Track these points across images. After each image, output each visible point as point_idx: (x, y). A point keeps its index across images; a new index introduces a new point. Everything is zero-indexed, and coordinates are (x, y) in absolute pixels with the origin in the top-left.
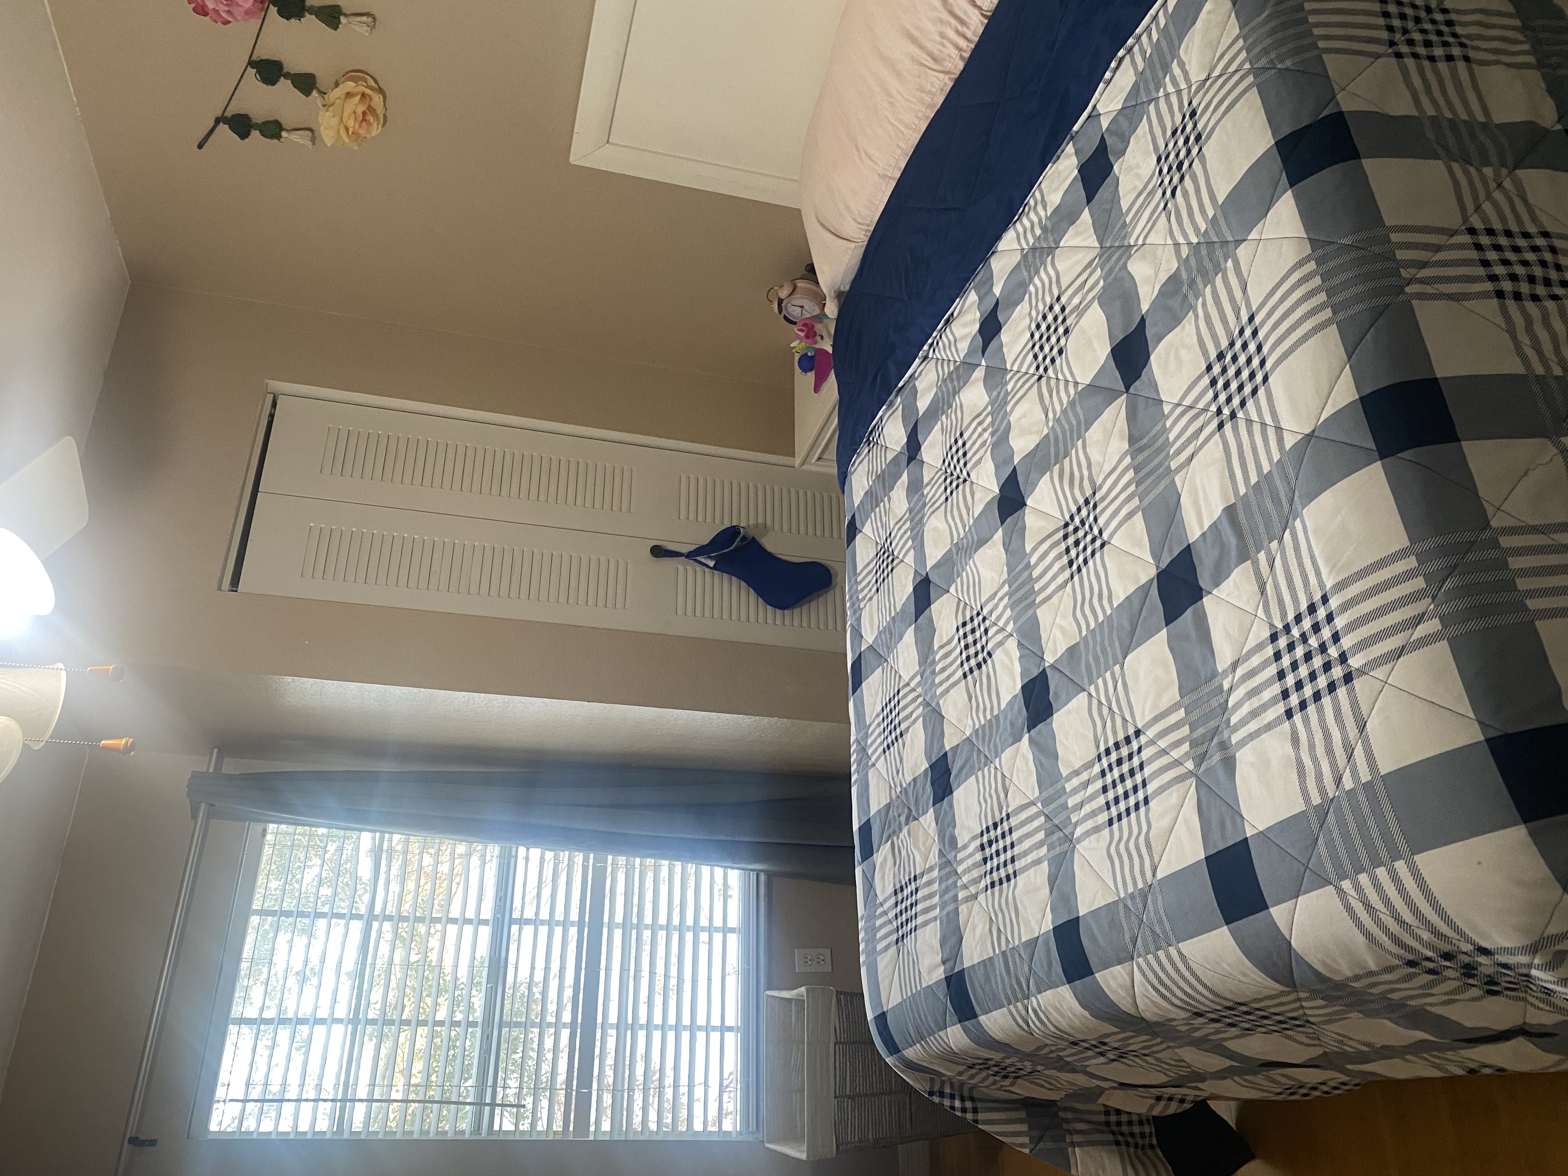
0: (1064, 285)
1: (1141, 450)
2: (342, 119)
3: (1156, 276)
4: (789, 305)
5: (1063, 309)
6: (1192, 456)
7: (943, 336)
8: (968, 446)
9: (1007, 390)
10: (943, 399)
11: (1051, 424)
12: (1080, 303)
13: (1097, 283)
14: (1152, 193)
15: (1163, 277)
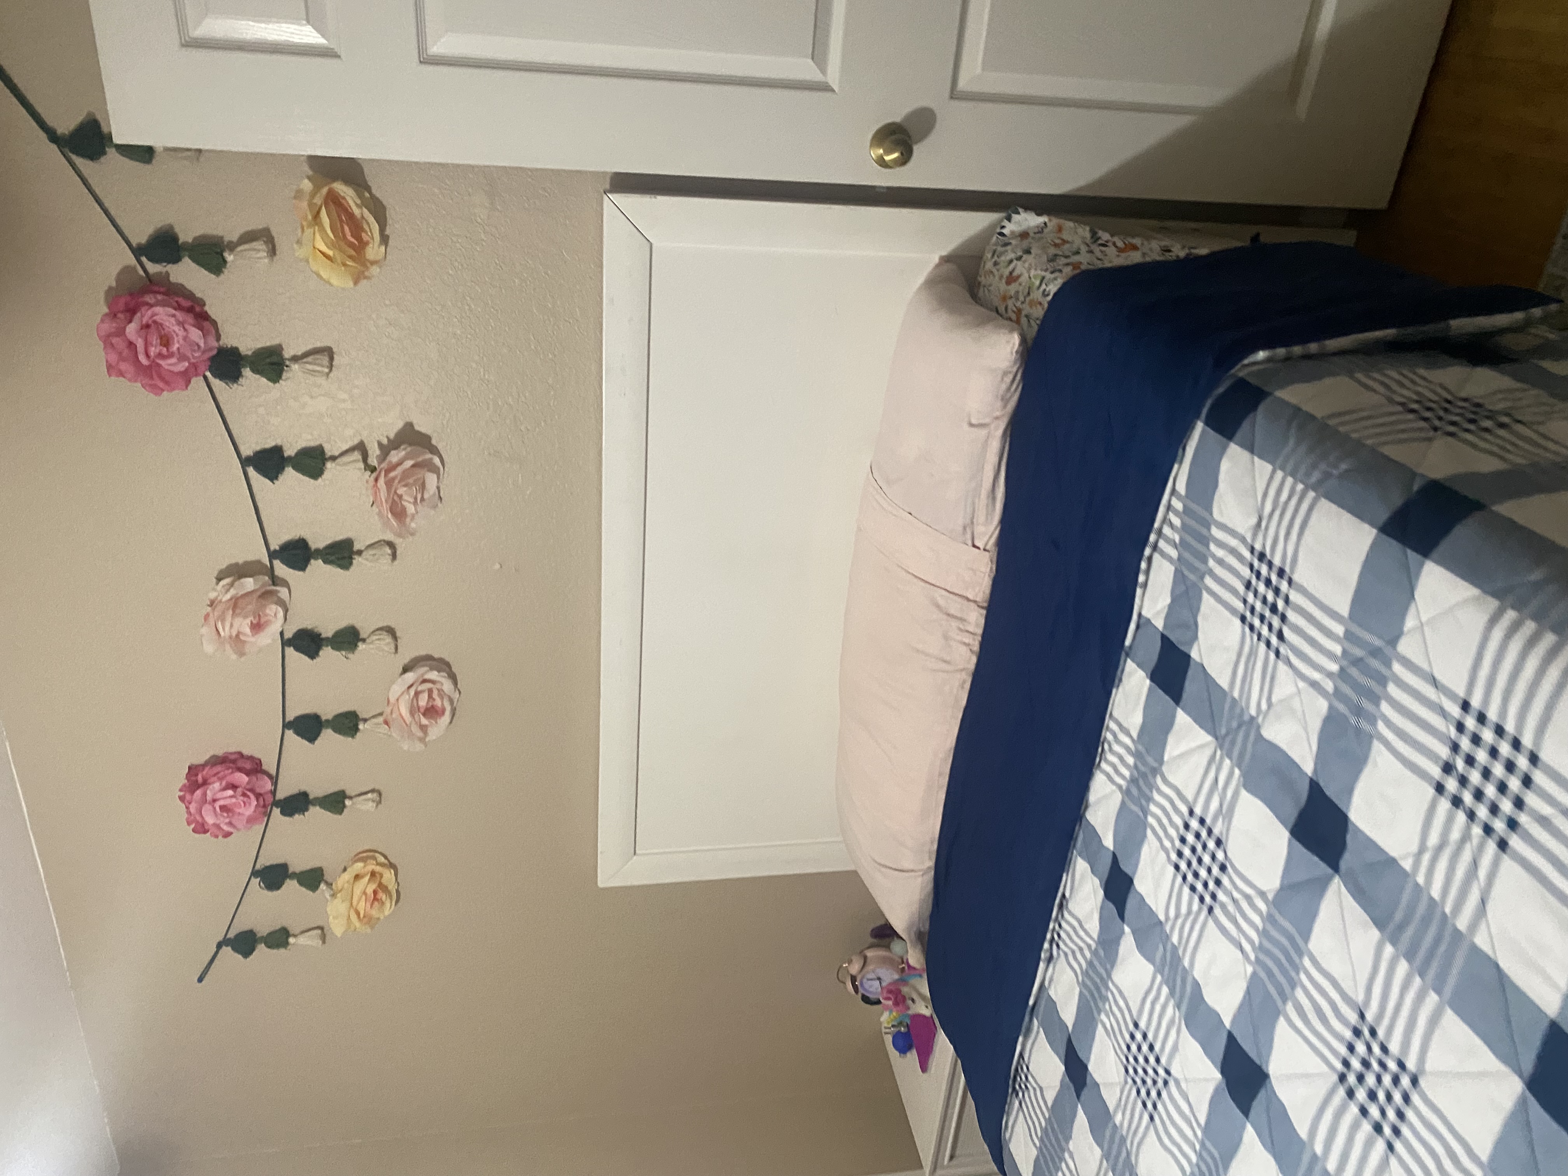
0: (1190, 797)
1: (1401, 927)
2: (352, 904)
3: (1306, 729)
4: (865, 980)
5: (1202, 821)
6: (1483, 902)
7: (1064, 924)
8: (1150, 1036)
9: (1173, 944)
10: (1092, 995)
11: (1252, 957)
12: (1221, 805)
13: (1231, 774)
14: (1253, 653)
15: (1315, 725)
